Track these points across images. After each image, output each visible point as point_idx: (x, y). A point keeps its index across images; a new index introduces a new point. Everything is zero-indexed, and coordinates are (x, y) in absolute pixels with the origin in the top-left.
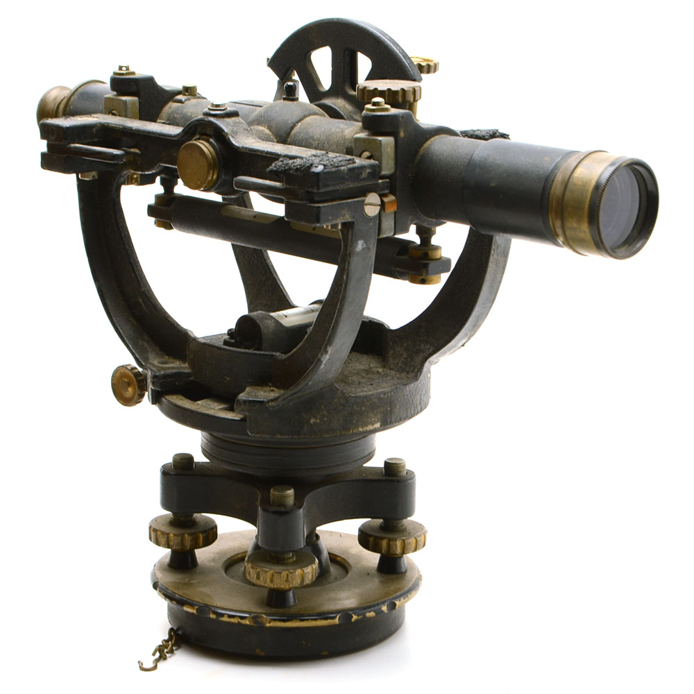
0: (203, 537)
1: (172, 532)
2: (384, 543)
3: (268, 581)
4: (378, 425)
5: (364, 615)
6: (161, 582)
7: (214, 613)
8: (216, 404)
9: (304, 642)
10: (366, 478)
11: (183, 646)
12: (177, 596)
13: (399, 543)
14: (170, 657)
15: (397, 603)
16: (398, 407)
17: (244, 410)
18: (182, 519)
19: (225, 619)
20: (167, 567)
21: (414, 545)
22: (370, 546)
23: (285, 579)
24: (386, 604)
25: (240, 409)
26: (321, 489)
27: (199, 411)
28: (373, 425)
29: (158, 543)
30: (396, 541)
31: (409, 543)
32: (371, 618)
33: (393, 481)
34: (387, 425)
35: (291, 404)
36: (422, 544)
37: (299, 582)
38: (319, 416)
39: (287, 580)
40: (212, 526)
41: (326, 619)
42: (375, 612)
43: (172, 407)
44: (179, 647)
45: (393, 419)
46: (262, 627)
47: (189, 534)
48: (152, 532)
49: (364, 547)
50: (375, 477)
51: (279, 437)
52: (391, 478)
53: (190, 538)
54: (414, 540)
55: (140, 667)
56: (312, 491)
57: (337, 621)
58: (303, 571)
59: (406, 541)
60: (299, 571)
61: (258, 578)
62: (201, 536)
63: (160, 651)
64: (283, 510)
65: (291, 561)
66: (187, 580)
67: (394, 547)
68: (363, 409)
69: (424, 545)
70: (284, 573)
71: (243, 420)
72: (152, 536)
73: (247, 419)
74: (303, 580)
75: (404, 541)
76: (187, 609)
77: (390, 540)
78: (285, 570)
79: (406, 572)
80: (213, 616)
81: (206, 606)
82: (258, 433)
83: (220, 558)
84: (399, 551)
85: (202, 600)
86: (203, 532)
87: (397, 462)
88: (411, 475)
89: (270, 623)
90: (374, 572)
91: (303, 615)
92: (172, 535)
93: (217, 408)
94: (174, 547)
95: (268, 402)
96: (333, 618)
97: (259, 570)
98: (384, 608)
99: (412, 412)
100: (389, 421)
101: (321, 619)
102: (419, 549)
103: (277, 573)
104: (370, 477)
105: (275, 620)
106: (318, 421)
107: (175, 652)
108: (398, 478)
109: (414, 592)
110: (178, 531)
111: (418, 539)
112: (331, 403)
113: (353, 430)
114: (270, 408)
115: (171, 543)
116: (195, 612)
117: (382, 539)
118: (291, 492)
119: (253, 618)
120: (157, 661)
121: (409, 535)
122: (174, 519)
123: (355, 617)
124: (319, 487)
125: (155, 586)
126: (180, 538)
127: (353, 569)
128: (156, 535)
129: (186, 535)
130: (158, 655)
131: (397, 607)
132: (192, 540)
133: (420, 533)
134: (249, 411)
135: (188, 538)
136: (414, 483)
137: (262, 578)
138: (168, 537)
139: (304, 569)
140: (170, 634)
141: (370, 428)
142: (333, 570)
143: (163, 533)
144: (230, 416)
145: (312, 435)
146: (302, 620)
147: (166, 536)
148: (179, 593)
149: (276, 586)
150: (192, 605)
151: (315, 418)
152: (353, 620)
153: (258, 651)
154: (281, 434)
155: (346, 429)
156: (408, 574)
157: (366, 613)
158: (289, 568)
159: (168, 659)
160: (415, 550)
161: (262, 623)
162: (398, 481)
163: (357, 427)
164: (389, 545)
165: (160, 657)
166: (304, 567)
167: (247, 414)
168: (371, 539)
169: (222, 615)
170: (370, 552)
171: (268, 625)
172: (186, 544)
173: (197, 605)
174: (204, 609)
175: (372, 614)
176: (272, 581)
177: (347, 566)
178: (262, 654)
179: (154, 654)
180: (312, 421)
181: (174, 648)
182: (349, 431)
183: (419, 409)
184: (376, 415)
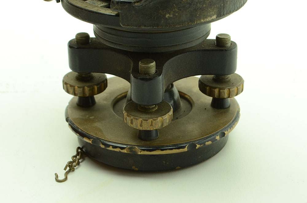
0: (97, 88)
1: (77, 85)
2: (216, 91)
3: (139, 125)
4: (214, 17)
5: (204, 143)
6: (70, 118)
7: (103, 144)
8: (99, 3)
9: (164, 162)
10: (204, 49)
11: (86, 158)
12: (79, 129)
13: (226, 91)
14: (76, 169)
15: (226, 132)
16: (228, 3)
17: (117, 9)
18: (84, 76)
19: (111, 148)
20: (76, 105)
21: (236, 92)
22: (207, 92)
23: (150, 124)
24: (219, 134)
25: (114, 8)
26: (175, 57)
27: (86, 8)
28: (211, 17)
29: (68, 92)
30: (225, 89)
31: (233, 91)
32: (209, 146)
33: (222, 50)
34: (221, 16)
35: (151, 3)
36: (241, 90)
37: (160, 125)
38: (172, 12)
39: (152, 125)
40: (103, 80)
41: (179, 148)
42: (212, 141)
43: (69, 5)
44: (84, 159)
45: (225, 12)
46: (135, 155)
47: (88, 87)
48: (64, 85)
49: (203, 93)
50: (210, 48)
51: (143, 28)
52: (221, 48)
53: (88, 89)
54: (236, 89)
55: (56, 179)
56: (168, 60)
57: (186, 149)
58: (163, 118)
59: (231, 90)
60: (160, 119)
61: (132, 123)
62: (96, 87)
63: (69, 166)
64: (148, 77)
65: (154, 110)
66: (87, 116)
67: (223, 93)
68: (204, 6)
69: (242, 91)
70: (150, 120)
71: (117, 15)
72: (65, 87)
73: (120, 15)
74: (162, 125)
75: (229, 89)
76: (86, 140)
77: (220, 89)
78: (151, 118)
79: (229, 107)
80: (103, 146)
81: (98, 139)
82: (128, 25)
83: (110, 98)
84: (226, 96)
85: (96, 134)
86: (97, 85)
87: (225, 37)
88: (234, 45)
89: (140, 152)
90: (209, 107)
91: (163, 146)
92: (76, 87)
93: (99, 6)
94: (79, 95)
95: (135, 3)
96: (184, 147)
97: (132, 118)
98: (218, 138)
99: (238, 6)
100: (222, 14)
101: (175, 149)
102: (239, 94)
103: (145, 120)
104: (207, 48)
105: (144, 150)
106: (171, 16)
107: (81, 164)
108: (226, 48)
109: (236, 123)
110: (81, 84)
111: (239, 87)
112: (181, 3)
113: (197, 21)
114: (136, 7)
115: (76, 92)
116: (90, 142)
117: (215, 88)
118: (153, 64)
119: (130, 148)
120: (67, 173)
121: (233, 85)
122: (79, 76)
123: (198, 146)
124: (173, 57)
125: (67, 120)
126: (82, 89)
127: (195, 104)
128: (67, 87)
129: (86, 88)
130: (68, 168)
131: (225, 135)
132: (89, 90)
133: (239, 84)
134: (121, 9)
135: (87, 89)
136: (236, 51)
137: (134, 124)
138: (74, 89)
139: (163, 117)
140: (77, 151)
141: (209, 19)
142: (183, 104)
143: (71, 86)
144: (108, 12)
145: (167, 26)
146: (162, 150)
147: (73, 88)
148: (81, 128)
149: (144, 129)
150: (89, 138)
151: (170, 13)
152: (197, 148)
153: (133, 167)
154: (145, 26)
155: (192, 21)
156: (231, 108)
157: (205, 142)
158: (153, 116)
159: (75, 170)
160: (237, 95)
161: (135, 152)
162: (226, 51)
163: (200, 19)
164: (219, 92)
165: (70, 170)
166: (163, 115)
167: (120, 12)
168: (208, 88)
169: (109, 146)
170: (207, 96)
171: (139, 153)
172: (86, 93)
173: (93, 138)
174: (96, 140)
175: (210, 143)
176: (141, 126)
177: (191, 101)
178: (137, 169)
179: (65, 169)
180: (167, 16)
181: (80, 161)
182: (194, 22)
183: (243, 3)
184: (213, 10)
